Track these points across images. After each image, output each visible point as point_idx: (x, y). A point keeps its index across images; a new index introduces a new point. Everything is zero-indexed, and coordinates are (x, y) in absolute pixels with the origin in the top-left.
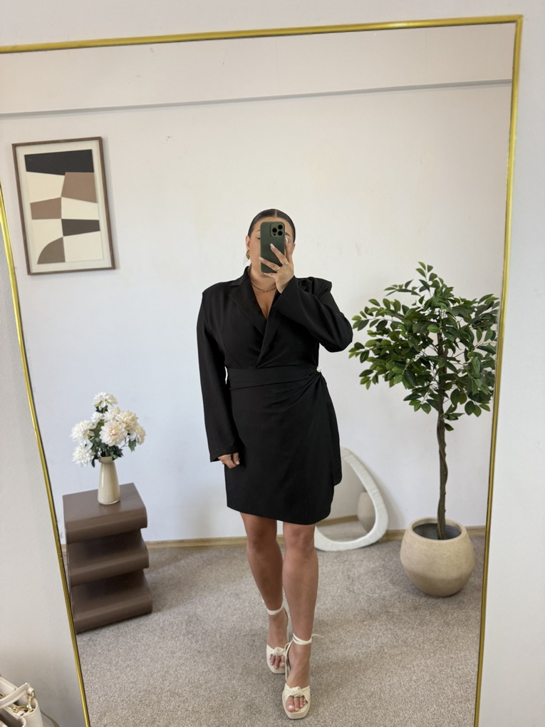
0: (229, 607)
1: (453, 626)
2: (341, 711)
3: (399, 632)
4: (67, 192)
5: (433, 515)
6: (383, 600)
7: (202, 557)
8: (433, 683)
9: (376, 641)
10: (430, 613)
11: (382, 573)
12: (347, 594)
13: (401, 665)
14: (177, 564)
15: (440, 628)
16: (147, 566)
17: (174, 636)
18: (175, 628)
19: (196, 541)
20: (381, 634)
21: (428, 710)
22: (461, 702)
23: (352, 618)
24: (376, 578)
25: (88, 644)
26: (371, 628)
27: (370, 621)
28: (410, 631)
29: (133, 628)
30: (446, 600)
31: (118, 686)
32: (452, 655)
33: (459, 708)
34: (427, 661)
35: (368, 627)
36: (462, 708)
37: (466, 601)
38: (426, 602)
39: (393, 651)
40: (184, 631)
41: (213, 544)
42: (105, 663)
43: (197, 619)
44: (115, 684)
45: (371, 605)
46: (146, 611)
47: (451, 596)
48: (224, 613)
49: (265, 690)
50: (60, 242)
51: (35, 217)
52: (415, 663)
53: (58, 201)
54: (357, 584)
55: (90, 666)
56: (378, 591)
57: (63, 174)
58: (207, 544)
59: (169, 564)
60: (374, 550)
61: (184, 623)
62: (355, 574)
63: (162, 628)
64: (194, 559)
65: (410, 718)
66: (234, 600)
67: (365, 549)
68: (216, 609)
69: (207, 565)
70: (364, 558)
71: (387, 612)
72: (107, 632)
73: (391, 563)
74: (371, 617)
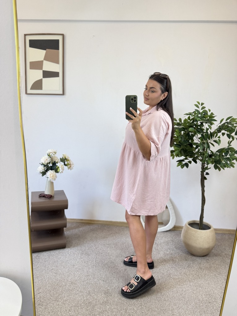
0: (101, 249)
1: (204, 270)
2: (149, 300)
3: (178, 269)
4: (46, 58)
5: (198, 219)
6: (171, 254)
7: (90, 227)
8: (193, 293)
9: (167, 272)
10: (193, 263)
11: (171, 244)
12: (155, 250)
13: (178, 283)
14: (79, 229)
15: (197, 270)
16: (66, 227)
17: (75, 259)
18: (75, 255)
19: (88, 220)
20: (169, 269)
21: (190, 305)
22: (206, 303)
23: (156, 260)
24: (168, 245)
25: (36, 258)
26: (165, 266)
27: (165, 263)
28: (183, 269)
29: (57, 253)
30: (201, 258)
31: (48, 277)
32: (202, 282)
33: (205, 306)
34: (191, 283)
35: (163, 265)
36: (206, 305)
37: (210, 260)
38: (191, 258)
39: (174, 277)
40: (80, 257)
41: (95, 222)
42: (43, 266)
43: (86, 253)
44: (46, 276)
45: (165, 256)
46: (63, 247)
47: (203, 256)
48: (98, 252)
49: (114, 286)
50: (41, 80)
51: (31, 68)
52: (184, 283)
53: (42, 62)
54: (159, 247)
55: (36, 267)
56: (169, 251)
57: (45, 50)
58: (93, 222)
59: (75, 228)
60: (168, 234)
61: (80, 254)
62: (159, 242)
63: (70, 255)
64: (86, 228)
65: (181, 307)
66: (103, 247)
67: (164, 232)
68: (95, 249)
69: (92, 231)
70: (163, 236)
71: (173, 260)
72: (45, 253)
73: (175, 240)
74: (165, 261)
